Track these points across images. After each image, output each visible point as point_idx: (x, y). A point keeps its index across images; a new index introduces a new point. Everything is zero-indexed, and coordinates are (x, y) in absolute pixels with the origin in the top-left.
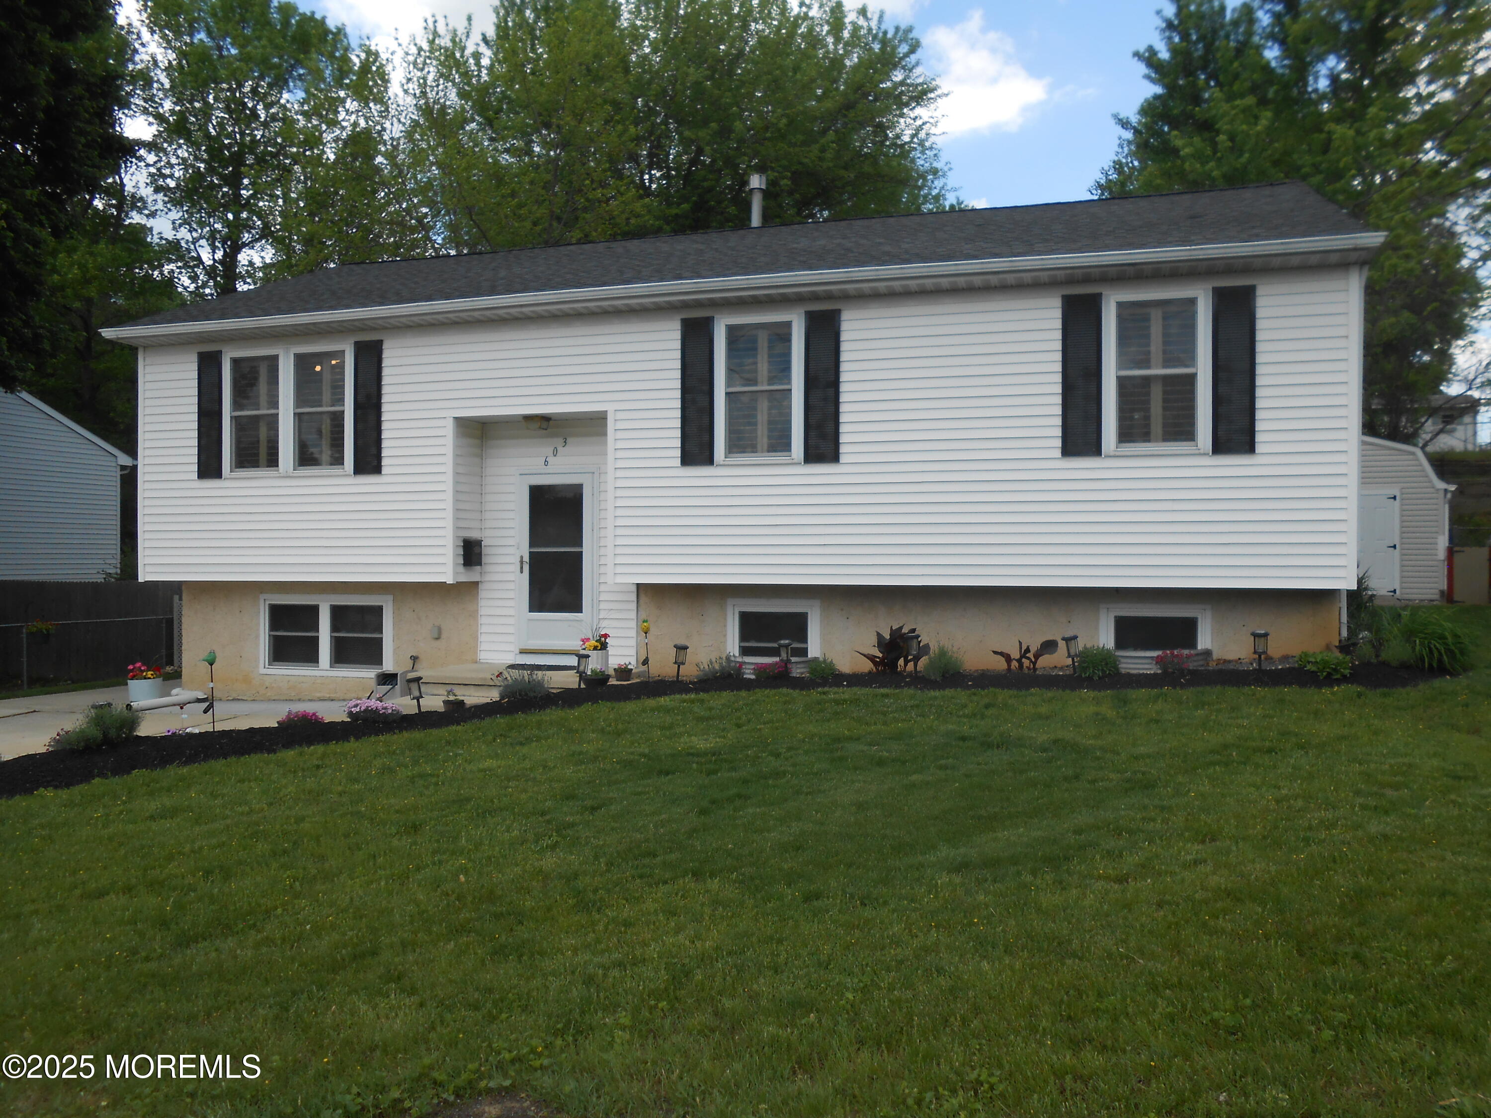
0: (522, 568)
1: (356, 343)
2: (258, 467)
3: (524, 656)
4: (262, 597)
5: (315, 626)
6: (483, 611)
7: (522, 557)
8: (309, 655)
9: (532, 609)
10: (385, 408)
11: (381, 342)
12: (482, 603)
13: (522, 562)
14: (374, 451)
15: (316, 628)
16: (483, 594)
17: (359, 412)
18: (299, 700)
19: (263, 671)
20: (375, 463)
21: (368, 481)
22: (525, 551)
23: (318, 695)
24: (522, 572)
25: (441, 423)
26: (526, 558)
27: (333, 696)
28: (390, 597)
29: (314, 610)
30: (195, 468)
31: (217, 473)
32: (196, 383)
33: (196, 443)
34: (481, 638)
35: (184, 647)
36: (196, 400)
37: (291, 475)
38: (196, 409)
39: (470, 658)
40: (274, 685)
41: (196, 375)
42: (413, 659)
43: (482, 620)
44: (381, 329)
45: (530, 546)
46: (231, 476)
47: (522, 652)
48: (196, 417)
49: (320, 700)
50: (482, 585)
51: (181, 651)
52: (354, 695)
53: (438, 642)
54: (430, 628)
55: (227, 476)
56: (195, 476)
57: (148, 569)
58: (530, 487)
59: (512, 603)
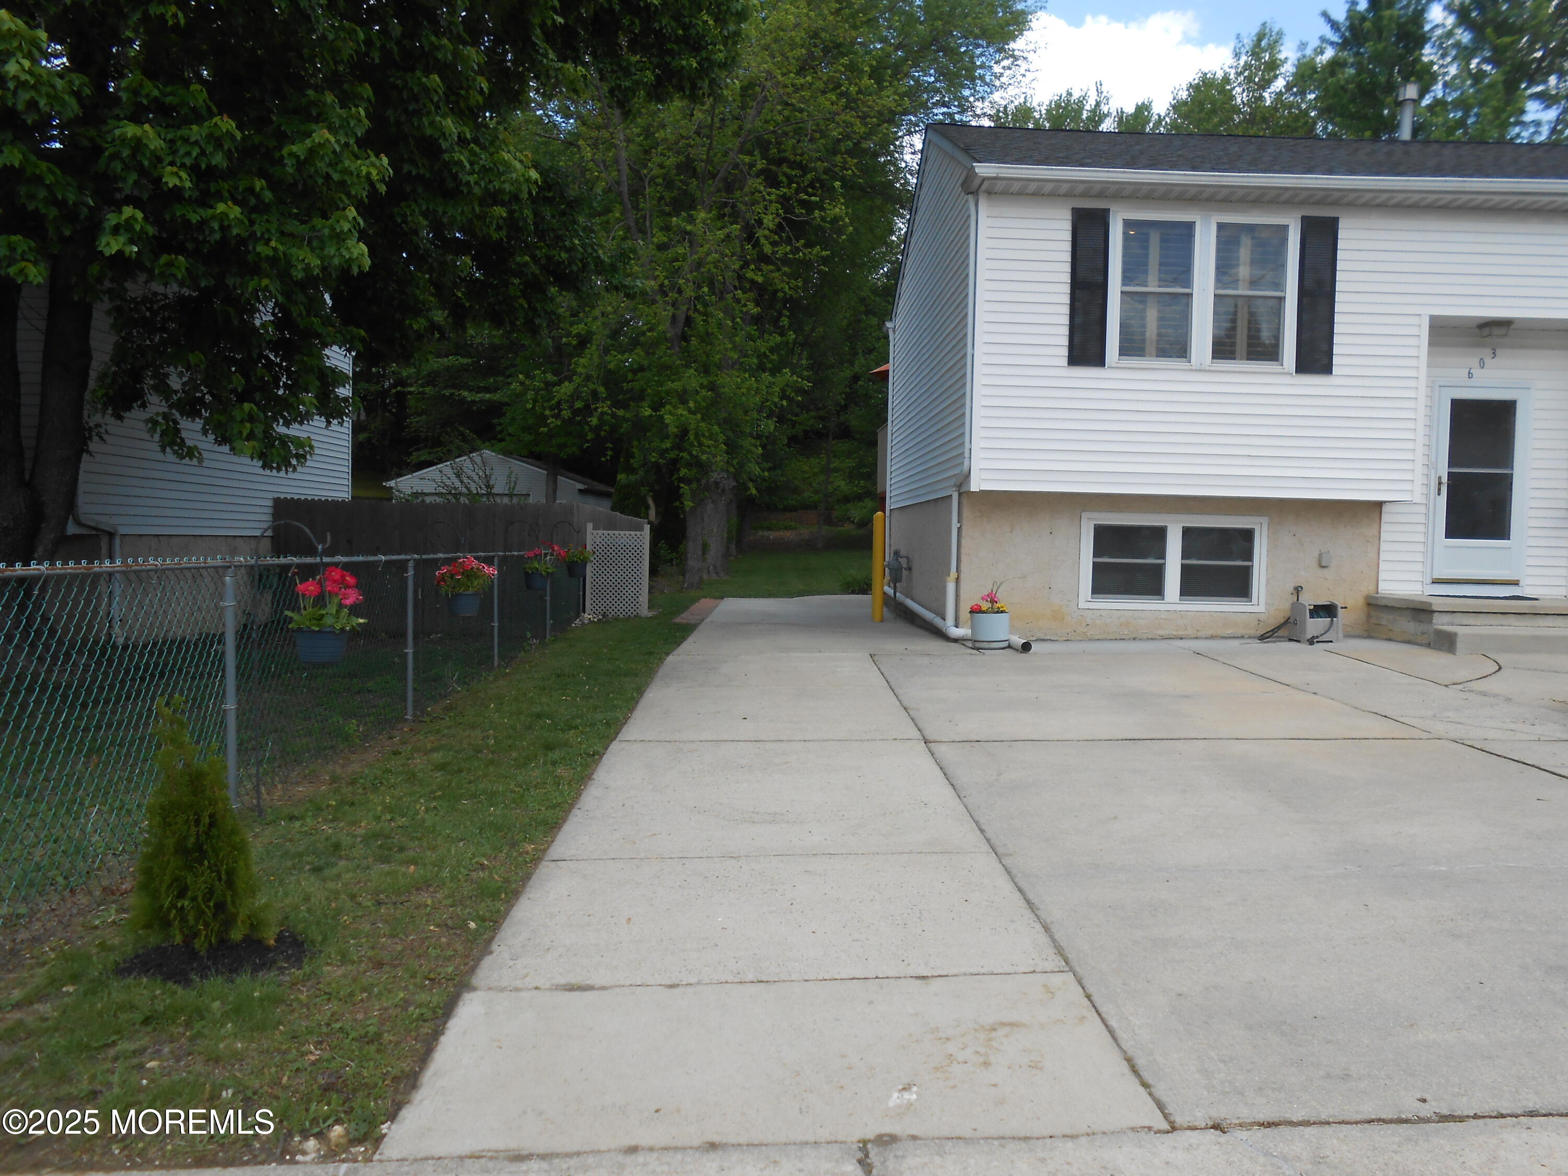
0: (1439, 490)
1: (1304, 219)
2: (1143, 356)
3: (1433, 586)
4: (1085, 515)
5: (1160, 552)
6: (1384, 536)
7: (1440, 478)
8: (1152, 587)
9: (1450, 534)
10: (1338, 297)
11: (1336, 220)
12: (1384, 527)
13: (1440, 483)
14: (1324, 347)
15: (1162, 555)
16: (1385, 518)
17: (1305, 300)
18: (1134, 639)
19: (1082, 605)
20: (1325, 361)
21: (1313, 383)
22: (1443, 471)
23: (1161, 632)
24: (1439, 494)
25: (1415, 320)
26: (1445, 479)
27: (1181, 633)
28: (1265, 520)
29: (1160, 534)
30: (1065, 352)
31: (1099, 360)
32: (1068, 247)
33: (1066, 320)
34: (1382, 566)
35: (962, 576)
36: (1067, 268)
37: (1207, 368)
38: (1067, 278)
39: (1366, 588)
40: (1097, 622)
41: (1068, 236)
42: (1298, 590)
43: (1383, 546)
44: (1336, 203)
45: (1450, 465)
46: (1119, 365)
47: (1436, 582)
48: (1067, 289)
49: (1164, 638)
50: (1385, 508)
51: (958, 580)
52: (1209, 633)
53: (1325, 570)
54: (1316, 554)
55: (1114, 365)
56: (1064, 361)
57: (985, 475)
58: (1452, 400)
59: (1422, 528)
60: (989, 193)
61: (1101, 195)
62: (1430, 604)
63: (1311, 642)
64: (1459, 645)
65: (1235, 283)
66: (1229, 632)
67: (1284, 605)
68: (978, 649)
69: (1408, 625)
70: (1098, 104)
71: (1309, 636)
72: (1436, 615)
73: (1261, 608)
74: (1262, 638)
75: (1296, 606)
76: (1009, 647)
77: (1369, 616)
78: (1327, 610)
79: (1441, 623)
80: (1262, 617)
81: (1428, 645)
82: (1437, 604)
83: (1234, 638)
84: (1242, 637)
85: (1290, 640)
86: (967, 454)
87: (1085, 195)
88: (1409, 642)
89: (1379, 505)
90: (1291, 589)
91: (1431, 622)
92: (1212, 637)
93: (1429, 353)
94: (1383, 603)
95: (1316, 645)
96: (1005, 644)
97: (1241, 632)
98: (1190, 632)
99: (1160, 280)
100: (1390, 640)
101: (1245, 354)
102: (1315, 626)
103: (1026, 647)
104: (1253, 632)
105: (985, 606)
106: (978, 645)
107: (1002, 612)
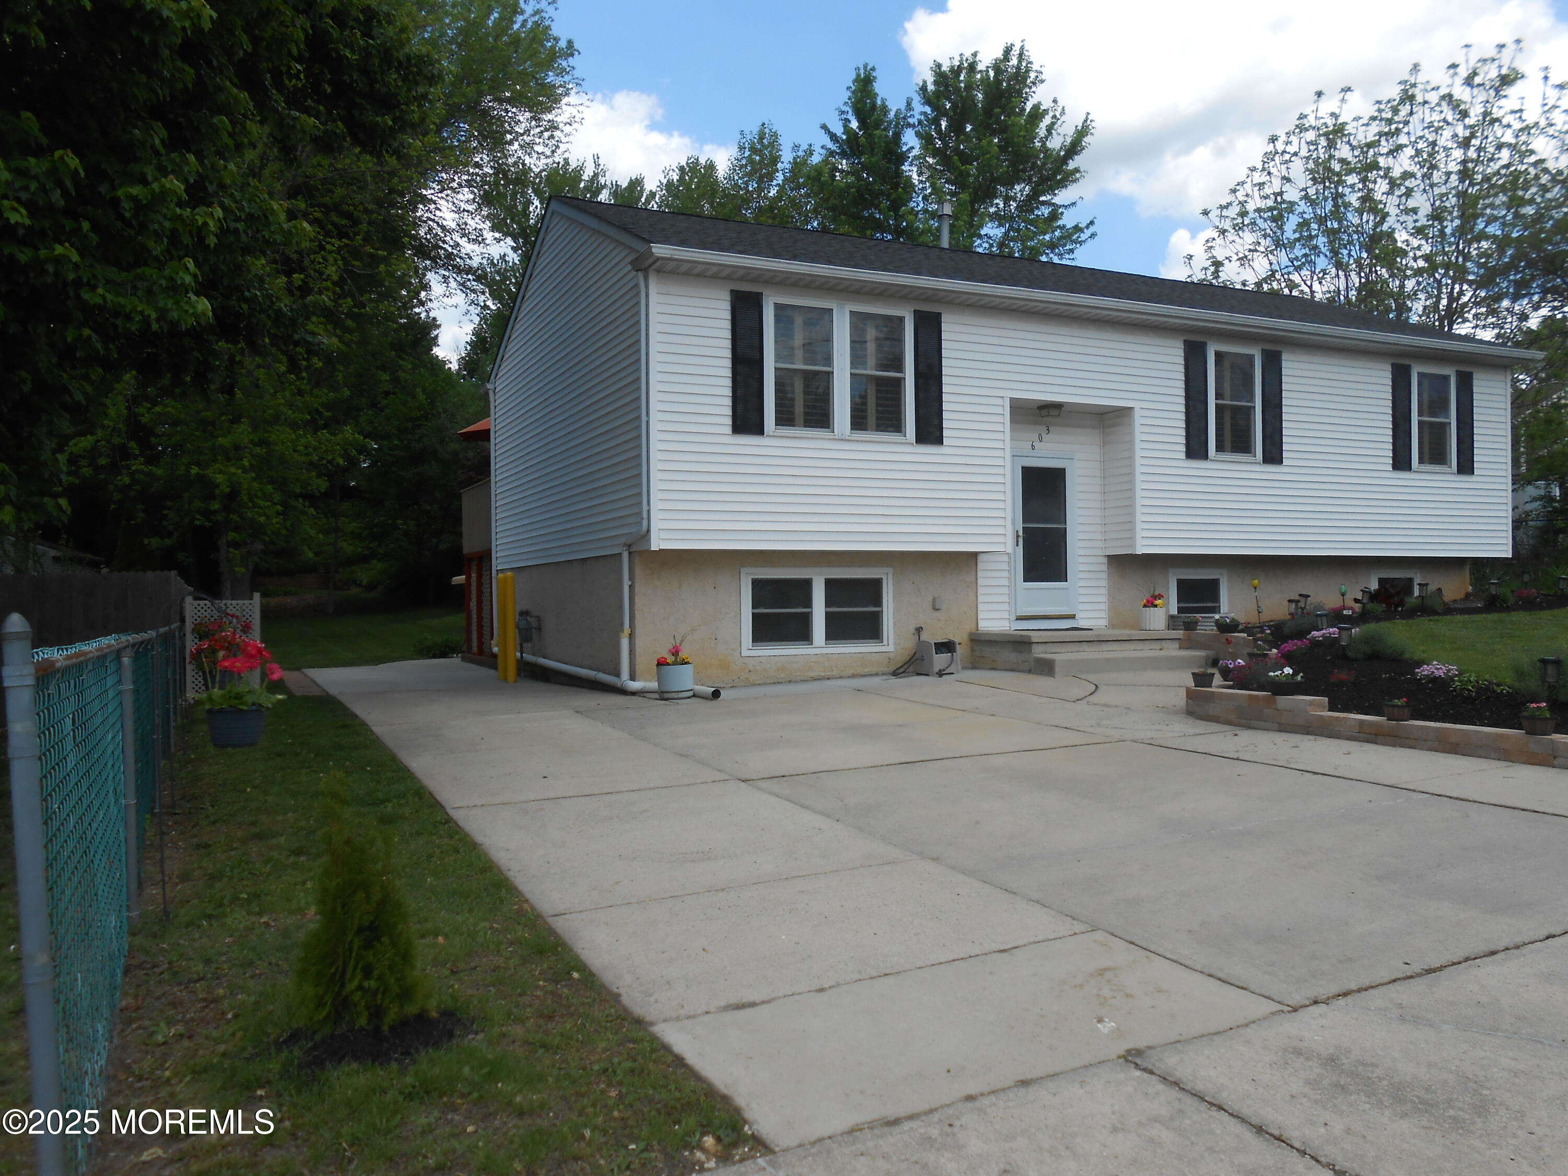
0: (1017, 542)
1: (916, 313)
2: (794, 426)
3: (1019, 622)
4: (744, 571)
5: (808, 602)
6: (981, 582)
7: (1017, 532)
8: (803, 634)
9: (1026, 579)
10: (944, 380)
11: (939, 315)
12: (980, 574)
13: (1018, 536)
14: (936, 422)
15: (809, 604)
16: (980, 566)
17: (920, 383)
18: (790, 682)
19: (745, 653)
20: (938, 434)
21: (929, 452)
22: (1020, 527)
23: (812, 674)
24: (1017, 545)
25: (999, 401)
26: (1021, 533)
27: (828, 674)
28: (890, 570)
29: (807, 584)
30: (729, 421)
31: (759, 430)
32: (728, 325)
33: (729, 392)
34: (981, 607)
35: (638, 631)
36: (728, 344)
37: (847, 438)
38: (728, 353)
39: (969, 627)
40: (758, 668)
41: (727, 315)
42: (919, 630)
43: (981, 590)
44: (939, 301)
45: (1024, 522)
46: (776, 434)
47: (1020, 618)
48: (728, 363)
49: (815, 679)
50: (981, 558)
51: (631, 636)
52: (851, 672)
53: (938, 613)
54: (930, 599)
55: (771, 434)
56: (729, 430)
57: (664, 535)
58: (1023, 468)
59: (1006, 574)
60: (658, 271)
61: (755, 280)
62: (1030, 637)
63: (940, 674)
64: (1057, 669)
65: (864, 364)
66: (867, 670)
67: (909, 644)
68: (666, 699)
69: (1012, 656)
70: (596, 175)
71: (936, 670)
72: (1034, 646)
73: (891, 648)
74: (895, 674)
75: (921, 644)
76: (694, 696)
77: (973, 650)
78: (947, 647)
79: (1039, 652)
80: (892, 656)
81: (1030, 672)
82: (1035, 636)
83: (871, 675)
84: (877, 674)
85: (918, 674)
86: (645, 515)
87: (742, 279)
88: (1012, 670)
89: (974, 556)
90: (912, 629)
91: (1030, 652)
92: (853, 676)
93: (1012, 429)
94: (987, 638)
95: (944, 677)
96: (691, 694)
97: (875, 670)
98: (835, 673)
99: (804, 358)
100: (994, 669)
101: (874, 427)
102: (939, 660)
103: (716, 694)
104: (885, 669)
105: (670, 659)
106: (666, 696)
107: (686, 663)
